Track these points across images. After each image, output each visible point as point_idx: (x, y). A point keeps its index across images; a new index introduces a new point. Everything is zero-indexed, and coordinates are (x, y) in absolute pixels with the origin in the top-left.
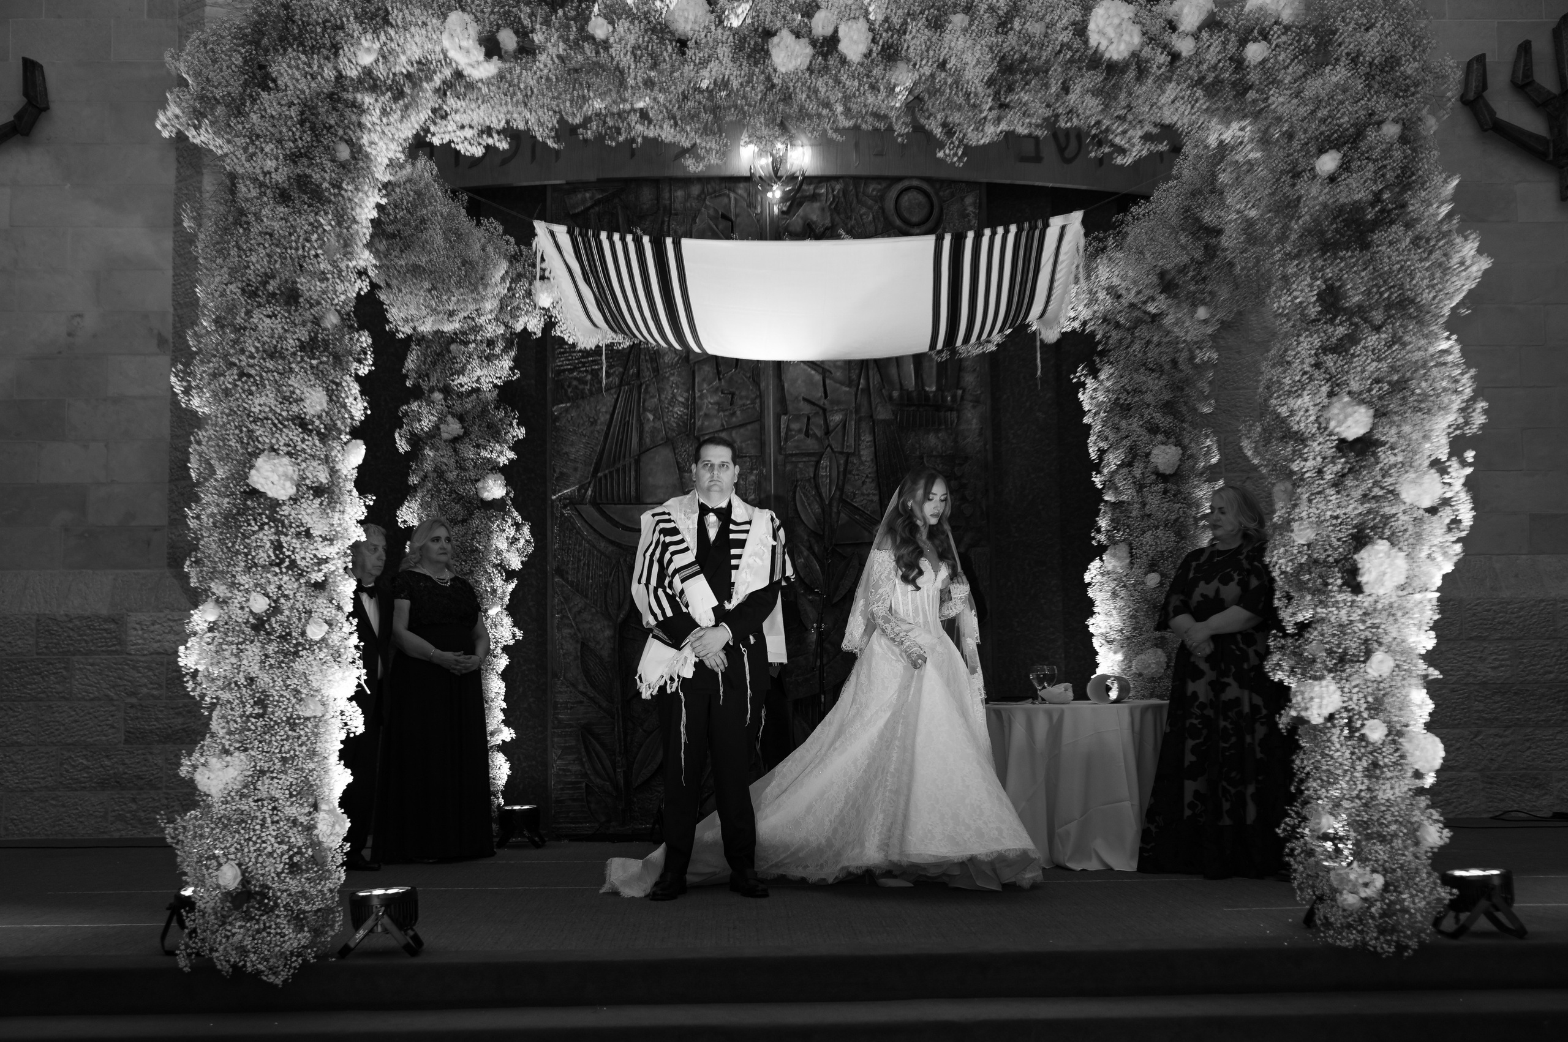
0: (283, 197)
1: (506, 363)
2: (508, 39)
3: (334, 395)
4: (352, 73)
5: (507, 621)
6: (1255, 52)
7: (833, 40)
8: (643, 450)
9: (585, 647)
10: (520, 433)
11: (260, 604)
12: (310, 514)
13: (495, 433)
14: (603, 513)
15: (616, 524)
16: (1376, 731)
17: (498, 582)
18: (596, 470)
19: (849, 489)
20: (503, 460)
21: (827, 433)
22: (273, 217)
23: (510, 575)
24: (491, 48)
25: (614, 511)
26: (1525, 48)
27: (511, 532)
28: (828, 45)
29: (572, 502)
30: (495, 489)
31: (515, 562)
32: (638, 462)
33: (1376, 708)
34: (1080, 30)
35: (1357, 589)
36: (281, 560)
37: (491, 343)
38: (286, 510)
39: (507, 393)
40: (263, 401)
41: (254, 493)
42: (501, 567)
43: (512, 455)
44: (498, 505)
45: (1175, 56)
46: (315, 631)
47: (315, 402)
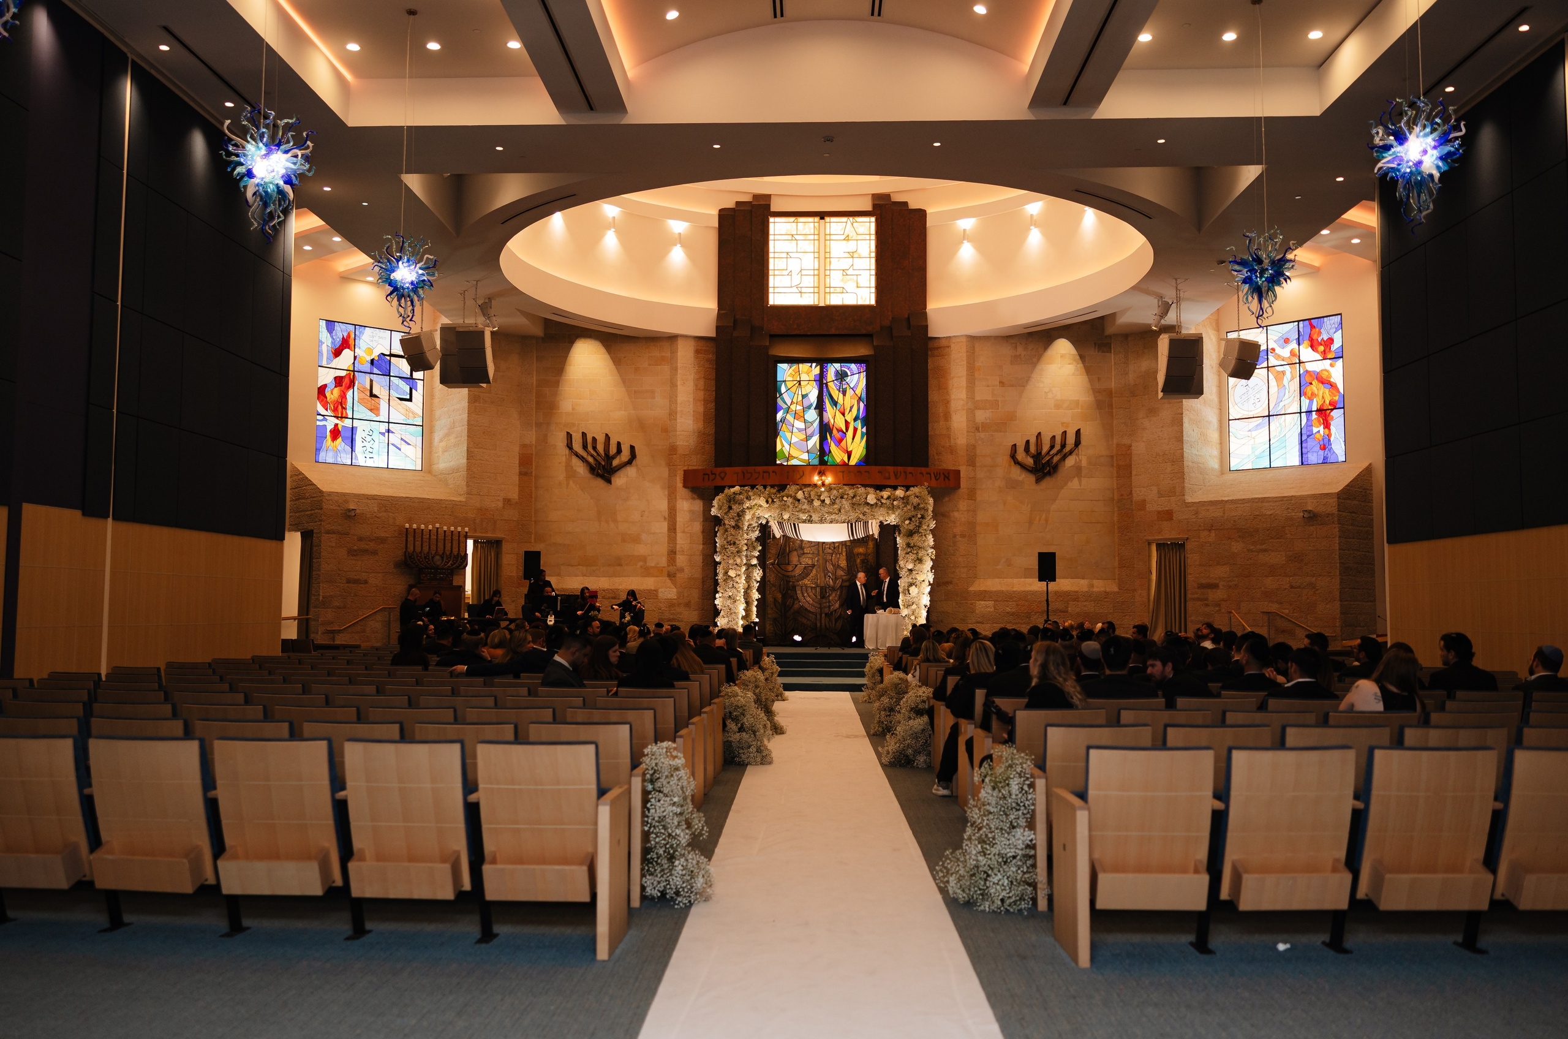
0: (734, 527)
1: (757, 532)
2: (770, 500)
3: (742, 560)
4: (745, 507)
5: (757, 593)
6: (895, 503)
7: (824, 500)
8: (790, 552)
9: (775, 600)
10: (760, 548)
11: (730, 594)
12: (737, 579)
13: (754, 548)
14: (780, 567)
15: (783, 570)
16: (913, 618)
17: (755, 583)
18: (778, 556)
19: (840, 562)
20: (756, 555)
21: (834, 548)
22: (732, 531)
23: (758, 582)
24: (767, 502)
25: (781, 566)
26: (1028, 442)
27: (758, 572)
28: (823, 501)
29: (773, 564)
30: (754, 562)
31: (759, 579)
32: (788, 554)
33: (913, 614)
34: (866, 498)
35: (910, 594)
36: (733, 586)
37: (754, 527)
38: (734, 579)
39: (757, 539)
40: (731, 561)
41: (729, 576)
42: (755, 580)
43: (758, 553)
44: (755, 565)
45: (882, 503)
46: (738, 598)
47: (738, 561)
